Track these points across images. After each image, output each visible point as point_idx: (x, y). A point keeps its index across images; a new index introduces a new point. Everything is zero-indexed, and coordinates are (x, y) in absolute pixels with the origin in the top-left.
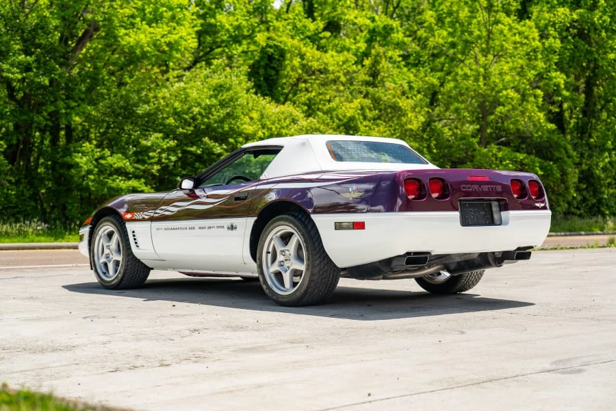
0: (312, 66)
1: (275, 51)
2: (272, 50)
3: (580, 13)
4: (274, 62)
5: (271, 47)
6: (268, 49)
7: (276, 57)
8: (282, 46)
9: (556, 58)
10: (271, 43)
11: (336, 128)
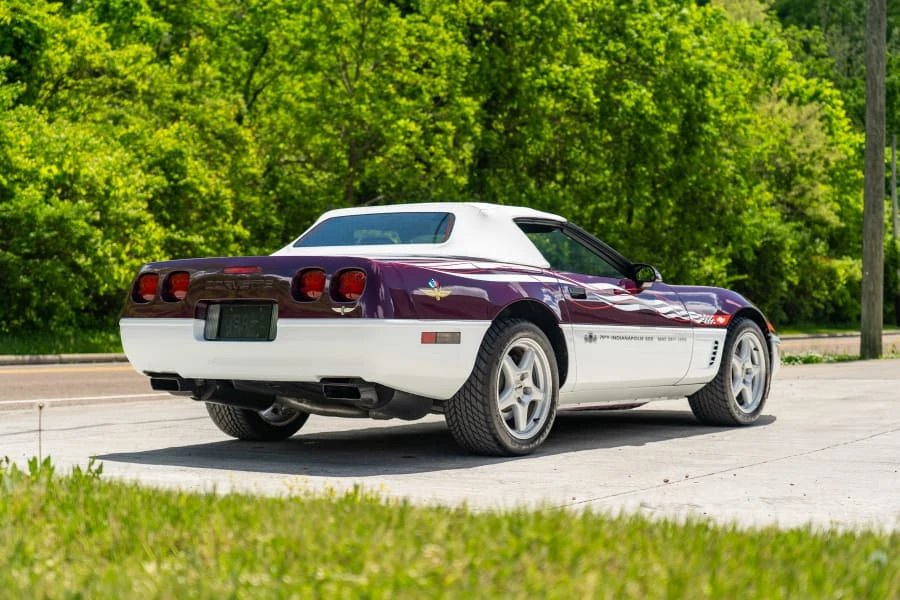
0: (91, 62)
1: (28, 33)
2: (21, 31)
3: (498, 6)
4: (25, 51)
5: (19, 25)
6: (15, 28)
7: (30, 42)
8: (39, 24)
9: (463, 75)
10: (19, 18)
11: (146, 167)
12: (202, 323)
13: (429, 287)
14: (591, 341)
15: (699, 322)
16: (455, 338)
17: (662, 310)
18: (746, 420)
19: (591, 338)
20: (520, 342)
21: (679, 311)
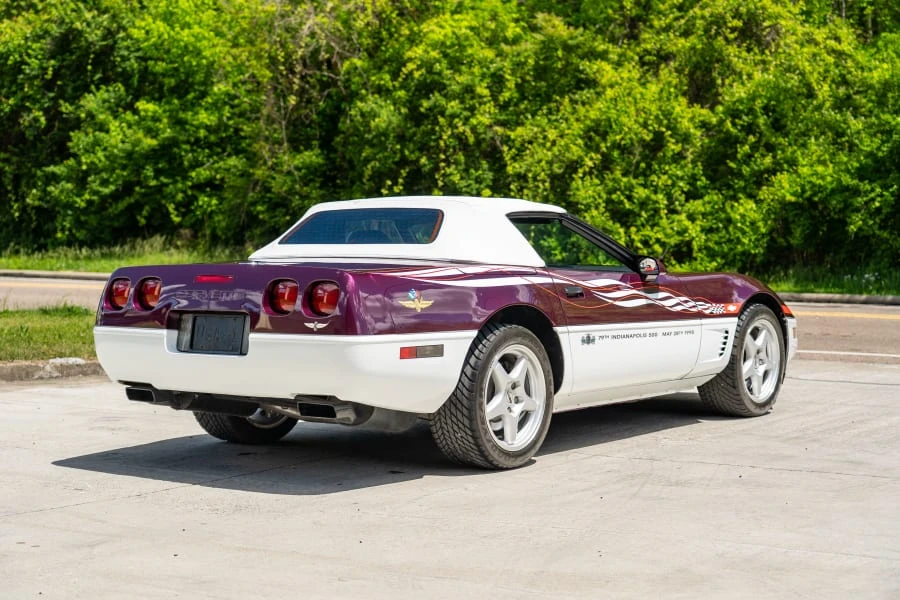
12: (174, 333)
13: (409, 299)
14: (588, 343)
15: (707, 312)
16: (438, 351)
17: (667, 303)
18: (757, 411)
19: (588, 340)
20: (511, 349)
21: (686, 302)
